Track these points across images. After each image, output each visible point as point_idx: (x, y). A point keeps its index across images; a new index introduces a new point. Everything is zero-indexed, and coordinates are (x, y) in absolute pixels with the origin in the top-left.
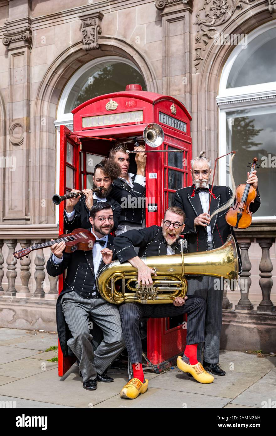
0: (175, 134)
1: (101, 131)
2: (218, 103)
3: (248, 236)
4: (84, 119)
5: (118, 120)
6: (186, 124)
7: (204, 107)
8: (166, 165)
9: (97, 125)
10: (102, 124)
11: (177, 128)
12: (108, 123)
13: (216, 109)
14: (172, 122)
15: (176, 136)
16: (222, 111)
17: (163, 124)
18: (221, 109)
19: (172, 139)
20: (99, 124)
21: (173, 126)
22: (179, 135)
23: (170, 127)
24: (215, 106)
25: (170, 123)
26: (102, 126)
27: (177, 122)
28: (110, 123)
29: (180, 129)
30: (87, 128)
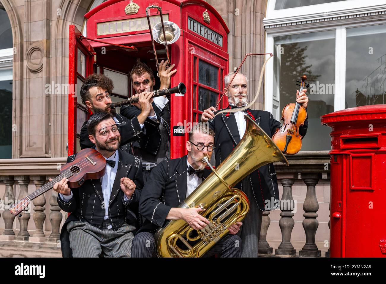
0: (208, 46)
1: (119, 39)
2: (265, 26)
3: (291, 171)
4: (99, 26)
5: (139, 26)
6: (222, 36)
7: (249, 30)
8: (197, 82)
9: (115, 33)
10: (120, 31)
11: (211, 40)
12: (127, 30)
13: (262, 33)
14: (205, 33)
15: (210, 49)
16: (269, 35)
17: (193, 32)
18: (268, 34)
19: (205, 51)
20: (116, 31)
21: (206, 37)
22: (213, 49)
23: (202, 37)
24: (262, 29)
25: (202, 33)
26: (120, 34)
27: (211, 33)
28: (130, 30)
29: (214, 42)
30: (103, 36)
